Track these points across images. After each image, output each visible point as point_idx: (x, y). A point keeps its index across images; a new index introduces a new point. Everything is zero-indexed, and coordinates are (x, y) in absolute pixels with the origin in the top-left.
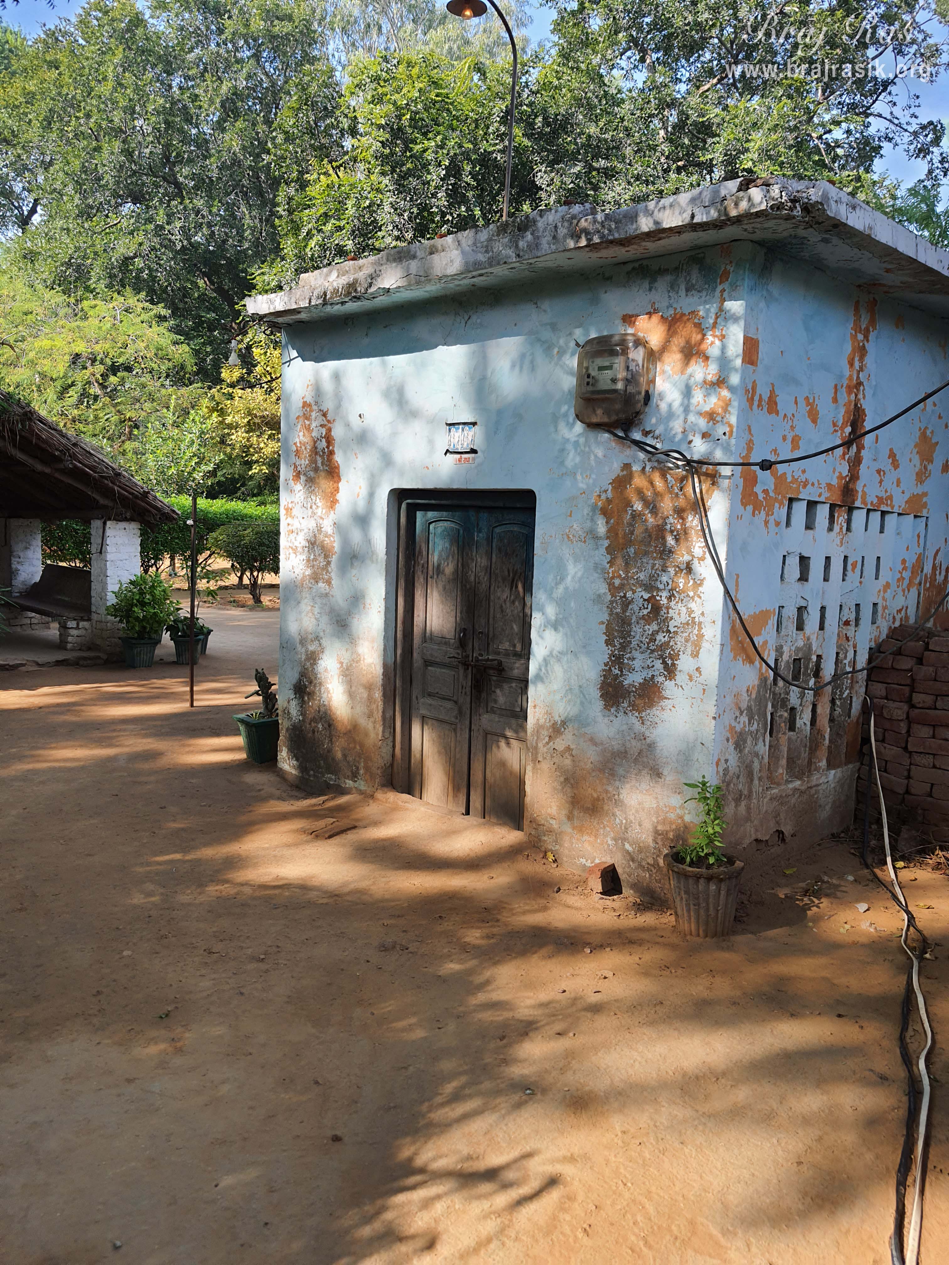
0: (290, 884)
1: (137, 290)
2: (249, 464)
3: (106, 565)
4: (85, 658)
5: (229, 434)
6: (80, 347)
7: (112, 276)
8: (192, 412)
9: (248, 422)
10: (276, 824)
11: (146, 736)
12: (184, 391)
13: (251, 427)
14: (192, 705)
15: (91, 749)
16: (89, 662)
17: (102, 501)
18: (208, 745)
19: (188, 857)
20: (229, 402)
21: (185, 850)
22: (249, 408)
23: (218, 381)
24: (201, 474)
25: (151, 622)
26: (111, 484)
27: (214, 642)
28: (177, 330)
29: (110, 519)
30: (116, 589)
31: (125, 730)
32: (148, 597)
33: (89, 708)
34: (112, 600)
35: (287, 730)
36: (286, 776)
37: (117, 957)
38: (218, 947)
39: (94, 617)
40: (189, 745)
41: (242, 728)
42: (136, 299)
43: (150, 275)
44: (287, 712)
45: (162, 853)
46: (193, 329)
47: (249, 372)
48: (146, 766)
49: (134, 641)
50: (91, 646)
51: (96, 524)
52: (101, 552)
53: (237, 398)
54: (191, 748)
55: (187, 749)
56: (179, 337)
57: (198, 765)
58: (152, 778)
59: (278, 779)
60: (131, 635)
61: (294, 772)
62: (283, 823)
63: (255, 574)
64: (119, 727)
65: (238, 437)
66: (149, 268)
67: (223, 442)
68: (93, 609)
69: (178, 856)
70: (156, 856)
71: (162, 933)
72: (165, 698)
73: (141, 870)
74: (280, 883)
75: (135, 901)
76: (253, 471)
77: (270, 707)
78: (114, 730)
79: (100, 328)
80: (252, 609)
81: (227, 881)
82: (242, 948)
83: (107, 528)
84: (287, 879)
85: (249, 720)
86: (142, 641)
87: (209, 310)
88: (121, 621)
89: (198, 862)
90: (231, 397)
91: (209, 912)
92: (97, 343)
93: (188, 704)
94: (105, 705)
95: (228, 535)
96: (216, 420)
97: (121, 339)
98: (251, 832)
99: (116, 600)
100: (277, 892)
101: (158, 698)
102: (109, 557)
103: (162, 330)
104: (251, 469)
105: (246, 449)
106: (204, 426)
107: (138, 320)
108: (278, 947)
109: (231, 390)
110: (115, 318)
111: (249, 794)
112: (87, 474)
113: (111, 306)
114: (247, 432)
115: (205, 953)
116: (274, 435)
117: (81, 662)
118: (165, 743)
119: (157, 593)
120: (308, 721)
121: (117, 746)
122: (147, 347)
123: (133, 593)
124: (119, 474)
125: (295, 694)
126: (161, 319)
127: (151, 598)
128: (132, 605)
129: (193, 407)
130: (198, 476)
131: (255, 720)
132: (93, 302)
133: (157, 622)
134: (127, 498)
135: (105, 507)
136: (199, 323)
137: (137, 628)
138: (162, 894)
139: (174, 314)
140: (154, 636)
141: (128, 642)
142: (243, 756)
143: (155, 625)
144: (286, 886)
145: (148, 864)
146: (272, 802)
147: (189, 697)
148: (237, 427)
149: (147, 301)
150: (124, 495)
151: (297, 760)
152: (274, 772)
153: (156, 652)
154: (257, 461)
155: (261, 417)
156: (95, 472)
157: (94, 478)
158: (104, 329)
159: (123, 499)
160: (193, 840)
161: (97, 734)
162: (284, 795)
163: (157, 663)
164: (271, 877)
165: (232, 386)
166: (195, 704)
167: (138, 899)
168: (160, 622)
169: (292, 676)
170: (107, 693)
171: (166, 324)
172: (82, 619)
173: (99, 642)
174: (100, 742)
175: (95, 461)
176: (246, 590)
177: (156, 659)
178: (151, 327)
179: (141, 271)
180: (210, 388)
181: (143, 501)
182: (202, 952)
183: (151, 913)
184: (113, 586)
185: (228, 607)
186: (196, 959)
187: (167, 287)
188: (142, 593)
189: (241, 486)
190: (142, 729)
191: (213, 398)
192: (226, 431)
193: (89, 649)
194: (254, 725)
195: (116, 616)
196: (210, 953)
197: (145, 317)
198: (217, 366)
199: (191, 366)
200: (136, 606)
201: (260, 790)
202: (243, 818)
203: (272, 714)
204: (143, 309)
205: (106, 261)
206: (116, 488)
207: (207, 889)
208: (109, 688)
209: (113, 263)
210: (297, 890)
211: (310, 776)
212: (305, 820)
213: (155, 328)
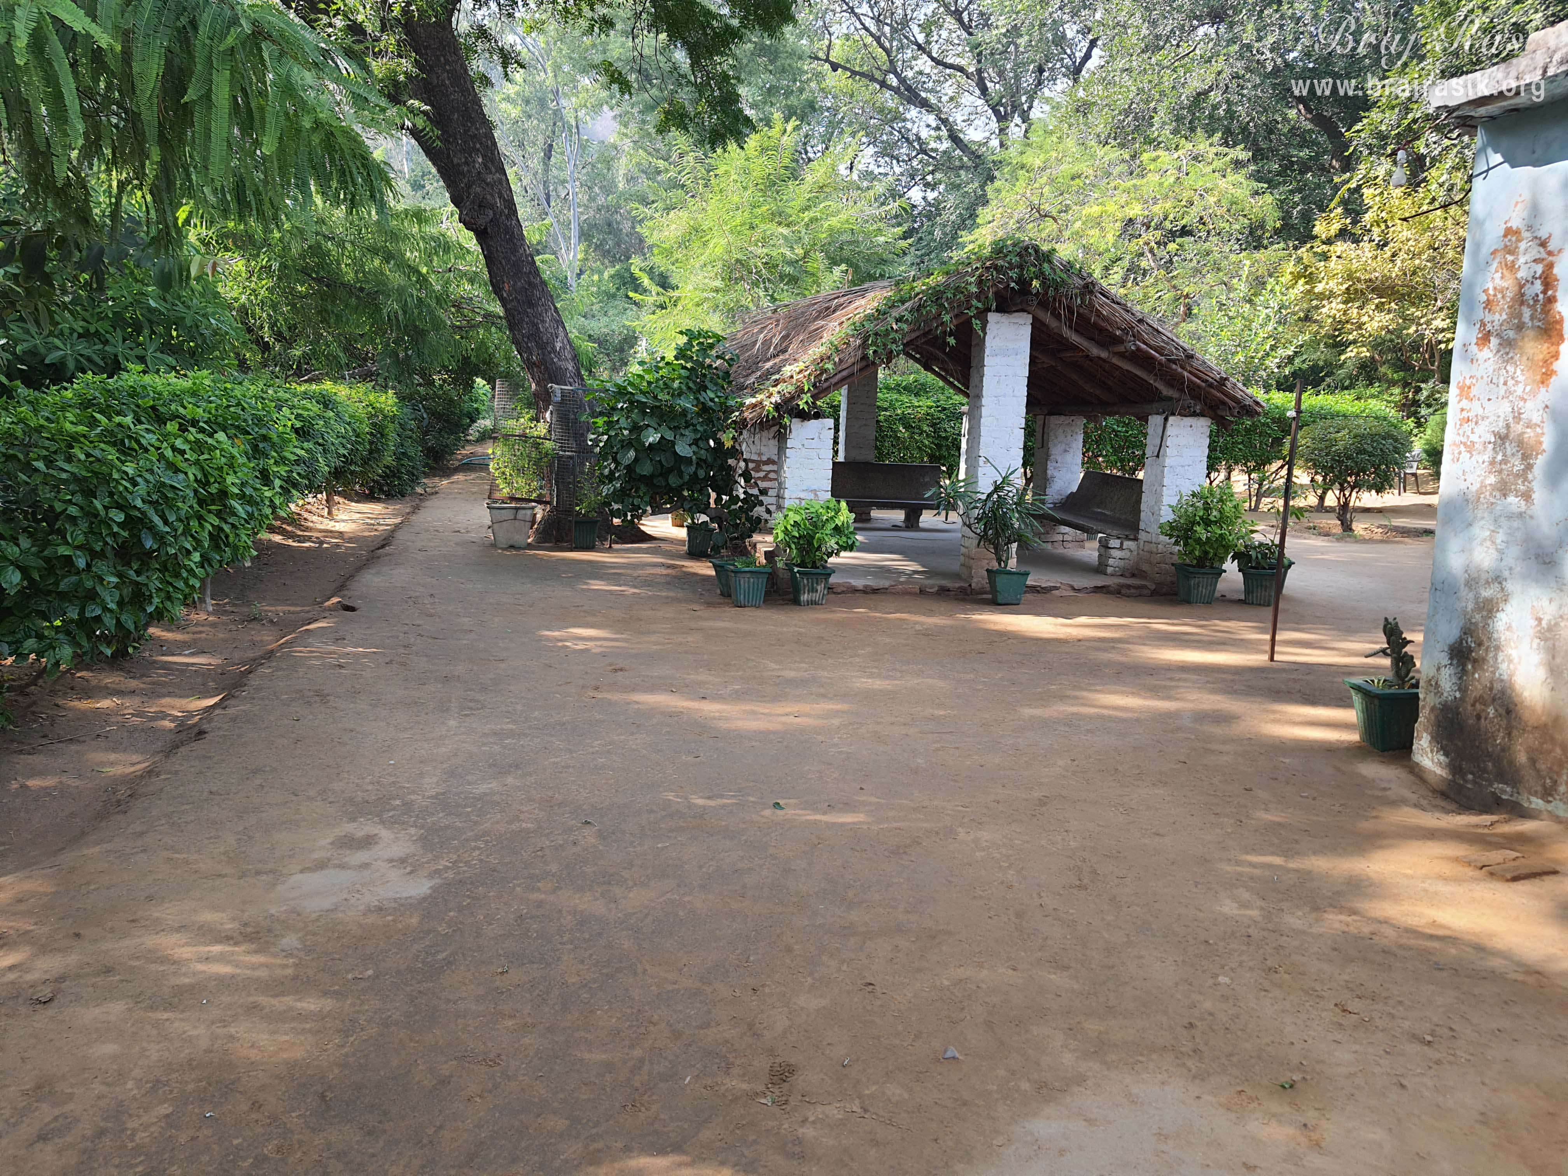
0: (1456, 939)
1: (1210, 134)
2: (1339, 346)
3: (1163, 472)
4: (1129, 587)
5: (1317, 307)
6: (1136, 210)
7: (1179, 119)
8: (1271, 280)
9: (1347, 289)
10: (1419, 843)
11: (1213, 691)
12: (1260, 255)
13: (1350, 296)
14: (1272, 659)
15: (1145, 698)
16: (1133, 591)
17: (1166, 391)
18: (1299, 715)
19: (1292, 865)
20: (1322, 263)
21: (1287, 854)
22: (1350, 270)
23: (1307, 237)
24: (1277, 360)
25: (1215, 546)
26: (1180, 370)
27: (1294, 580)
28: (1257, 177)
29: (1173, 414)
30: (1174, 503)
31: (1185, 680)
32: (1215, 513)
33: (1137, 647)
34: (1167, 515)
35: (1432, 709)
36: (1425, 776)
37: (1211, 982)
38: (1354, 1005)
39: (1142, 536)
40: (1274, 712)
41: (1357, 699)
42: (1208, 143)
43: (1227, 111)
44: (1434, 685)
45: (1254, 851)
46: (1279, 174)
47: (1354, 222)
48: (1218, 730)
49: (1191, 569)
50: (1135, 572)
51: (1155, 421)
52: (1158, 456)
53: (1334, 258)
54: (1277, 716)
55: (1272, 717)
56: (1262, 185)
57: (1291, 740)
58: (1227, 748)
59: (1412, 778)
60: (1188, 561)
61: (1439, 771)
62: (1430, 844)
63: (1347, 493)
64: (1178, 676)
65: (1333, 309)
66: (1228, 102)
67: (1307, 318)
68: (1142, 526)
69: (1278, 861)
70: (1247, 853)
71: (1269, 963)
72: (1233, 645)
73: (1228, 868)
74: (1440, 932)
75: (1226, 910)
76: (1348, 355)
77: (1403, 673)
78: (1171, 679)
79: (1161, 184)
80: (1340, 539)
81: (1353, 912)
82: (1393, 1016)
83: (1169, 424)
84: (1449, 928)
85: (1369, 688)
86: (1203, 570)
87: (1301, 147)
88: (1177, 543)
89: (1306, 876)
90: (1325, 257)
91: (1335, 949)
92: (1154, 203)
93: (1266, 657)
94: (1159, 647)
95: (1314, 439)
96: (1302, 289)
97: (1186, 195)
98: (1381, 847)
99: (1173, 516)
100: (1436, 945)
101: (1224, 644)
102: (1168, 462)
103: (1240, 177)
104: (1342, 352)
105: (1339, 325)
106: (1285, 298)
107: (1209, 169)
108: (1451, 1029)
109: (1325, 248)
110: (1179, 169)
111: (1370, 792)
112: (1153, 358)
113: (1176, 156)
114: (1345, 302)
115: (1338, 1010)
116: (1383, 303)
117: (1123, 591)
118: (1239, 703)
119: (1227, 509)
120: (1469, 700)
121: (1178, 699)
122: (1218, 203)
123: (1196, 508)
124: (1191, 357)
125: (1451, 658)
126: (1238, 164)
127: (1218, 516)
128: (1193, 523)
129: (1270, 276)
130: (1272, 363)
131: (1377, 687)
132: (1154, 154)
133: (1224, 546)
134: (1199, 387)
135: (1170, 399)
136: (1287, 166)
137: (1197, 553)
138: (1262, 909)
139: (1254, 159)
140: (1216, 565)
141: (1182, 570)
142: (1354, 737)
143: (1221, 551)
144: (1451, 939)
145: (1238, 863)
146: (1406, 809)
147: (1268, 648)
148: (1330, 296)
149: (1221, 145)
150: (1194, 383)
151: (1446, 754)
152: (1405, 767)
153: (1219, 586)
154: (1354, 342)
155: (1366, 281)
156: (1162, 355)
157: (1160, 363)
158: (1166, 184)
159: (1193, 387)
160: (1297, 842)
161: (1150, 681)
162: (1424, 802)
163: (1217, 599)
164: (1423, 921)
165: (1329, 242)
166: (1276, 657)
167: (1229, 908)
168: (1227, 548)
169: (1450, 632)
170: (1158, 631)
171: (1244, 171)
172: (1127, 538)
173: (1145, 567)
174: (1155, 691)
175: (1163, 341)
176: (1333, 515)
177: (1217, 594)
178: (1224, 176)
179: (1215, 107)
180: (1296, 248)
181: (1219, 391)
182: (1332, 1006)
183: (1251, 931)
184: (1169, 498)
185: (1306, 535)
186: (1324, 1014)
187: (1248, 123)
188: (1207, 508)
189: (1326, 375)
190: (1208, 682)
191: (1300, 260)
192: (1314, 303)
193: (1133, 575)
194: (1377, 696)
195: (1171, 536)
196: (1344, 1011)
197: (1217, 164)
198: (1308, 219)
199: (1273, 221)
200: (1199, 524)
201: (1385, 789)
202: (1365, 825)
203: (1404, 682)
204: (1216, 155)
205: (1174, 100)
206: (1186, 374)
207: (1326, 915)
208: (1160, 625)
209: (1182, 102)
210: (1467, 949)
211: (1466, 781)
212: (1466, 846)
213: (1231, 177)
